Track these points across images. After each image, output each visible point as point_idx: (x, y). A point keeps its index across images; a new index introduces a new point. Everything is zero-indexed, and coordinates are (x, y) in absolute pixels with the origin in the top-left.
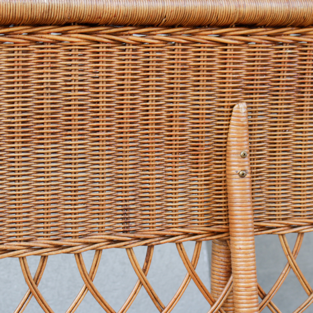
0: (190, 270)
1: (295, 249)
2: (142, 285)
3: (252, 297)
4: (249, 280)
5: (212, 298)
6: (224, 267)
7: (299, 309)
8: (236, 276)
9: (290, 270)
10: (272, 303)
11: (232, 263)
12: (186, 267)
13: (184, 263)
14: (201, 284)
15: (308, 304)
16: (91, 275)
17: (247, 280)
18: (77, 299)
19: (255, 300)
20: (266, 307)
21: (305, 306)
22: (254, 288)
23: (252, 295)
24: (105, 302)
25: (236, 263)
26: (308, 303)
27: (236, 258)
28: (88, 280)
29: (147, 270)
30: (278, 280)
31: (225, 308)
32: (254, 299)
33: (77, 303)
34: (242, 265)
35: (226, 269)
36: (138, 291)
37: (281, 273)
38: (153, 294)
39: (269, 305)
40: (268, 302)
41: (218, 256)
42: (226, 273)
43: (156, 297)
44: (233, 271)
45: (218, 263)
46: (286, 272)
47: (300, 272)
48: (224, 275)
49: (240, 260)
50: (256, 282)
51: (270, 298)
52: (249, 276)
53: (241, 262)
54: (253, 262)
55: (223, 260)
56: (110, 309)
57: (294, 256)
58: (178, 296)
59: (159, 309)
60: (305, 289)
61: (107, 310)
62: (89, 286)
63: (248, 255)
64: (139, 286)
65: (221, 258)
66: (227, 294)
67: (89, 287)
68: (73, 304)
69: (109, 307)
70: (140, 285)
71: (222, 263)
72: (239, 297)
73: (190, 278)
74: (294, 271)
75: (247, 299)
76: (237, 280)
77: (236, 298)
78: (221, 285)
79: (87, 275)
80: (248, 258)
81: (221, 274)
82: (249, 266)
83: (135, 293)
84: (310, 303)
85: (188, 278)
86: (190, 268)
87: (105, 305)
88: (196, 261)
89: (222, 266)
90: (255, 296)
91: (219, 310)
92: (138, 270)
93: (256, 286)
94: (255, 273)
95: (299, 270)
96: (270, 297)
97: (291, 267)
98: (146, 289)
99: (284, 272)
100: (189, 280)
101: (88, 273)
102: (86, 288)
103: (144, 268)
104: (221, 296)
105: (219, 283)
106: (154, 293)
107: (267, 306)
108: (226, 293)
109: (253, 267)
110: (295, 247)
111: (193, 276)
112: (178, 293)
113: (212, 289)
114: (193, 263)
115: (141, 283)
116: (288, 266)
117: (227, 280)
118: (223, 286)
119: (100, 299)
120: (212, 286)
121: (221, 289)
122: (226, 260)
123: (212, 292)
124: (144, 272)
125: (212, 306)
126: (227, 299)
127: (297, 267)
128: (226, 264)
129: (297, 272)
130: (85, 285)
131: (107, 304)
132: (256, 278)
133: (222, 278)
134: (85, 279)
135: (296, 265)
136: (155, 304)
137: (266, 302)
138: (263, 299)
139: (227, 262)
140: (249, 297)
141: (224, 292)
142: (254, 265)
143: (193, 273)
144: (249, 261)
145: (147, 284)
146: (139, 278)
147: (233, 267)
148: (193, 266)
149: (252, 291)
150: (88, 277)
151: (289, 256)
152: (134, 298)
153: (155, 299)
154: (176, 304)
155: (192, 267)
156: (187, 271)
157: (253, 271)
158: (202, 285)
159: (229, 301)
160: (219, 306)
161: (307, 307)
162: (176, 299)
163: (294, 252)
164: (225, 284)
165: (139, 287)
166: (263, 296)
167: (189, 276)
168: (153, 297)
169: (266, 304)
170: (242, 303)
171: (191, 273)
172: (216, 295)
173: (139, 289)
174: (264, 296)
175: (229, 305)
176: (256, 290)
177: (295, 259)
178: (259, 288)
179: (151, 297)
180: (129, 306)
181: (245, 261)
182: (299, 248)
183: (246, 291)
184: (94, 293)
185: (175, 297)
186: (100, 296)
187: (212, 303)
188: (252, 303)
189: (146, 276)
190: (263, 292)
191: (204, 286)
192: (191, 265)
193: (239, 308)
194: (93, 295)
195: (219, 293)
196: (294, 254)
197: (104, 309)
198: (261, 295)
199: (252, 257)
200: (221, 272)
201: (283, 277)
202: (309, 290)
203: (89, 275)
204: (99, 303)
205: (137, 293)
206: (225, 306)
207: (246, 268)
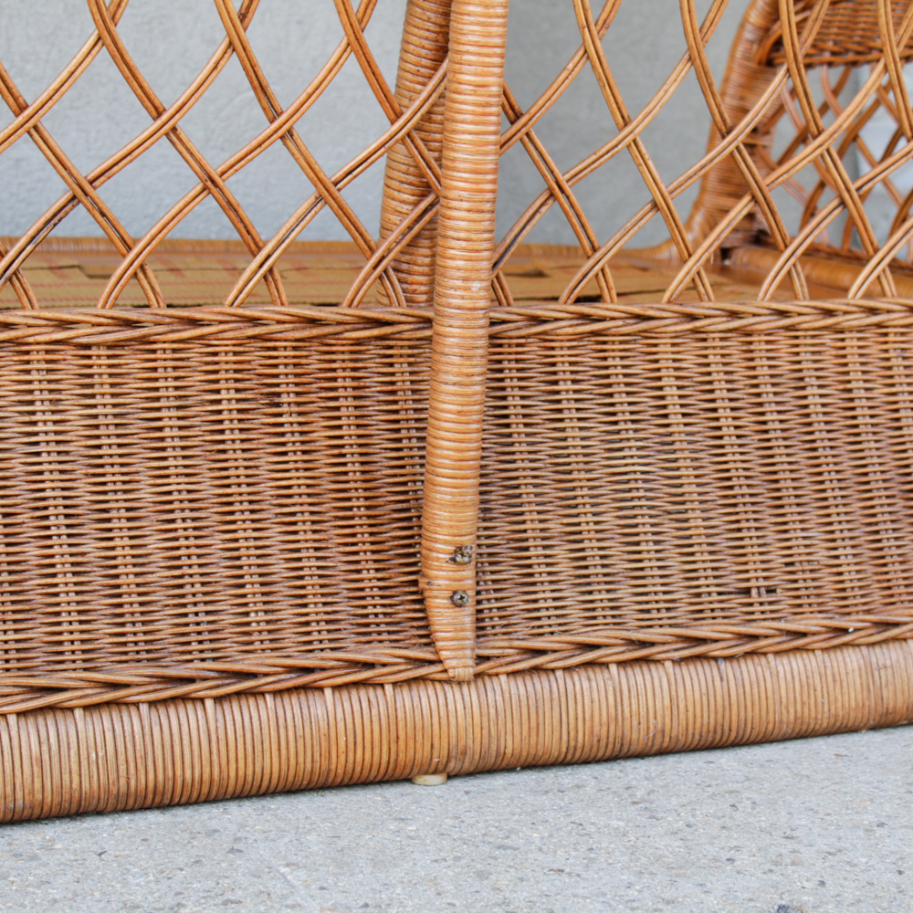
0: (351, 32)
1: (604, 16)
2: (234, 50)
3: (488, 110)
4: (485, 69)
5: (397, 106)
6: (433, 35)
7: (594, 157)
8: (457, 57)
9: (584, 64)
10: (533, 134)
11: (453, 24)
12: (341, 21)
13: (339, 13)
14: (373, 66)
15: (616, 149)
16: (112, 9)
17: (480, 69)
18: (75, 62)
19: (493, 119)
20: (519, 142)
21: (608, 152)
22: (495, 89)
23: (488, 105)
24: (141, 80)
25: (460, 26)
26: (616, 146)
27: (461, 14)
28: (104, 21)
29: (249, 15)
30: (553, 83)
31: (423, 135)
32: (490, 114)
33: (73, 73)
34: (473, 33)
35: (437, 41)
36: (222, 63)
37: (564, 69)
38: (256, 76)
39: (526, 139)
40: (524, 130)
41: (423, 9)
42: (437, 50)
43: (264, 84)
44: (451, 46)
45: (421, 26)
46: (575, 67)
47: (607, 71)
48: (430, 54)
49: (472, 19)
50: (501, 76)
51: (530, 123)
52: (487, 60)
53: (472, 24)
54: (501, 30)
55: (433, 20)
56: (152, 97)
57: (599, 32)
58: (317, 88)
59: (267, 115)
60: (613, 113)
61: (145, 99)
62: (106, 34)
63: (491, 11)
64: (225, 52)
65: (429, 14)
66: (431, 101)
67: (107, 38)
68: (65, 74)
69: (150, 92)
70: (230, 51)
71: (428, 25)
72: (457, 106)
73: (349, 49)
74: (593, 67)
75: (474, 113)
76: (458, 66)
77: (450, 109)
78: (421, 79)
79: (104, 9)
80: (490, 17)
81: (424, 52)
82: (489, 35)
83: (215, 67)
84: (620, 147)
85: (345, 51)
86: (351, 25)
87: (141, 87)
88: (369, 11)
89: (427, 34)
90: (494, 109)
91: (409, 135)
92: (228, 13)
93: (500, 86)
94: (502, 56)
95: (605, 66)
96: (530, 120)
97: (588, 58)
98: (242, 61)
99: (571, 66)
100: (346, 55)
101: (107, 5)
102: (99, 39)
103: (243, 11)
104: (417, 103)
105: (417, 74)
106: (260, 74)
107: (521, 140)
108: (430, 96)
109: (497, 41)
110: (603, 10)
111: (356, 45)
112: (316, 82)
113: (398, 86)
114: (360, 15)
115: (231, 44)
116: (581, 52)
117: (435, 69)
118: (426, 80)
119: (130, 70)
120: (399, 78)
121: (419, 87)
122: (440, 20)
123: (397, 93)
124: (242, 21)
125: (393, 123)
126: (429, 112)
127: (603, 59)
128: (438, 29)
129: (600, 70)
130: (97, 32)
131: (145, 85)
132: (501, 67)
133: (424, 62)
134: (98, 17)
135: (601, 54)
136: (259, 100)
137: (519, 131)
138: (512, 123)
139: (441, 26)
140: (480, 110)
141: (424, 95)
142: (501, 36)
143: (357, 39)
144: (491, 25)
145: (244, 49)
146: (228, 34)
147: (452, 35)
148: (360, 22)
149: (490, 96)
150: (105, 13)
151: (586, 30)
152: (210, 78)
153: (261, 89)
154: (309, 107)
155: (356, 24)
156: (343, 33)
157: (498, 51)
158: (375, 70)
159: (434, 117)
160: (409, 125)
161: (613, 156)
162: (310, 96)
163: (600, 23)
164: (430, 78)
165: (226, 56)
166: (513, 114)
167: (348, 45)
168: (256, 83)
169: (519, 135)
170: (463, 122)
171: (353, 39)
172: (405, 102)
173: (225, 59)
174: (518, 116)
175: (433, 126)
176: (498, 96)
177: (600, 39)
178: (505, 94)
179: (251, 83)
180: (197, 95)
181: (482, 24)
182: (612, 14)
183: (475, 93)
184: (117, 53)
185: (310, 90)
186: (131, 63)
187: (393, 116)
188: (484, 123)
189: (245, 30)
190: (516, 107)
191: (380, 75)
192: (354, 19)
193: (454, 132)
194: (113, 57)
195: (414, 95)
196: (599, 27)
197: (137, 95)
198: (510, 112)
199: (498, 17)
200: (423, 47)
201: (567, 78)
202: (623, 117)
203: (107, 9)
204: (127, 79)
205: (219, 67)
206: (425, 128)
207: (483, 40)
